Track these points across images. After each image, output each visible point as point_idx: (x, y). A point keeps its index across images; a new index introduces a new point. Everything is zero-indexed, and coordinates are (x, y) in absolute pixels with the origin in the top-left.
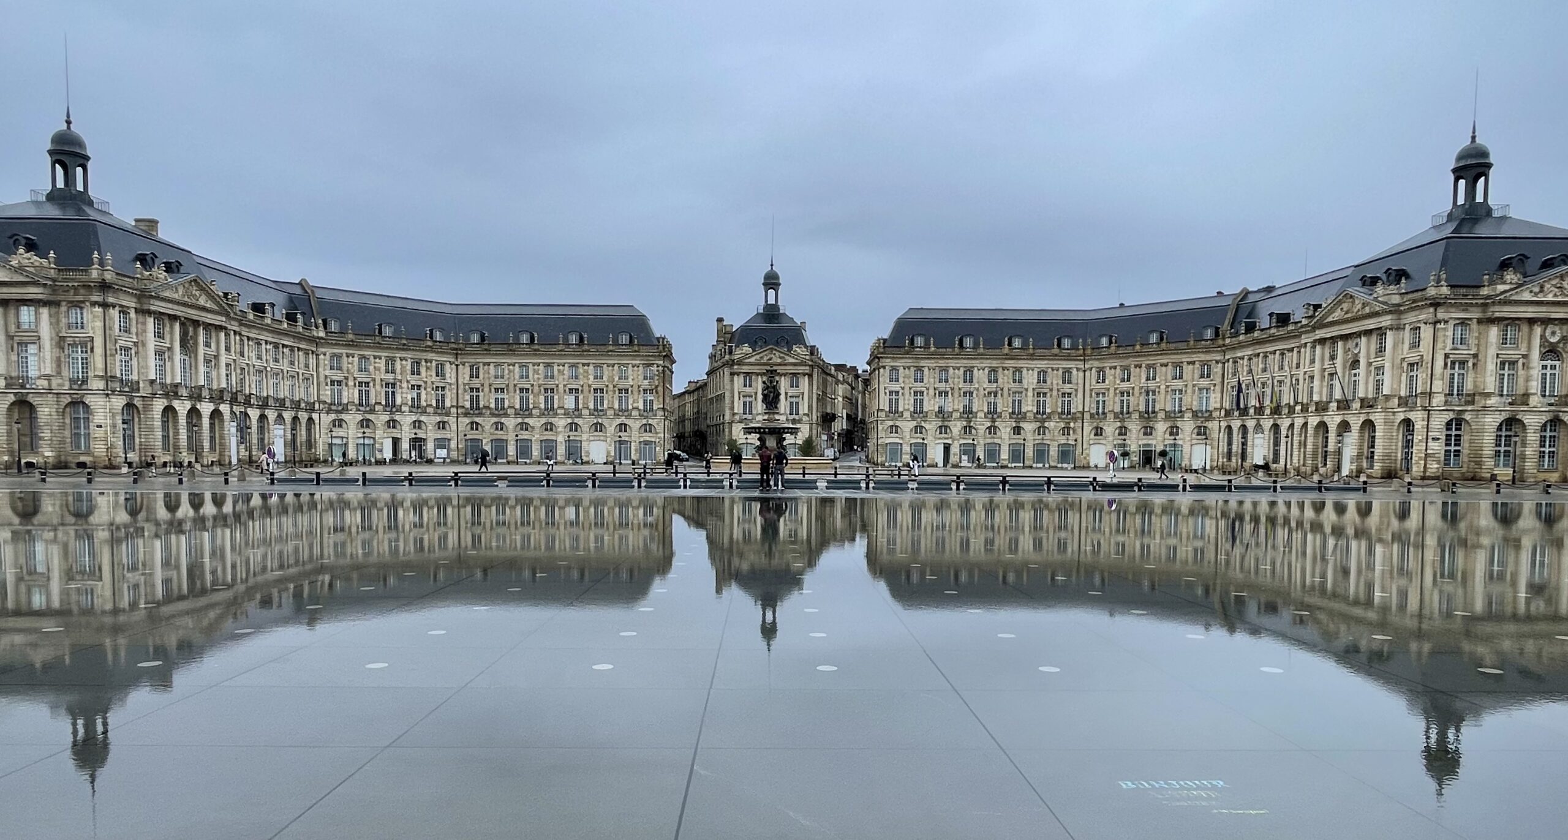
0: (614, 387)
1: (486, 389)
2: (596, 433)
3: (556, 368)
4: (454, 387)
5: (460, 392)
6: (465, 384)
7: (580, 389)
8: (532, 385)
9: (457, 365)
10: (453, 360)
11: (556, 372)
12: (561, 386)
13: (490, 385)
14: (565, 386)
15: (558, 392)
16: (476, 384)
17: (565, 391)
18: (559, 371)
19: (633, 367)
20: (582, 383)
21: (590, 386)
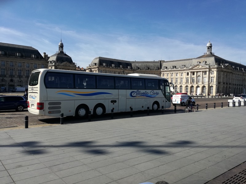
3: (14, 63)
7: (22, 70)
8: (6, 68)
11: (14, 64)
12: (16, 68)
14: (17, 68)
17: (17, 70)
18: (15, 64)
19: (39, 64)
20: (22, 68)
21: (25, 69)
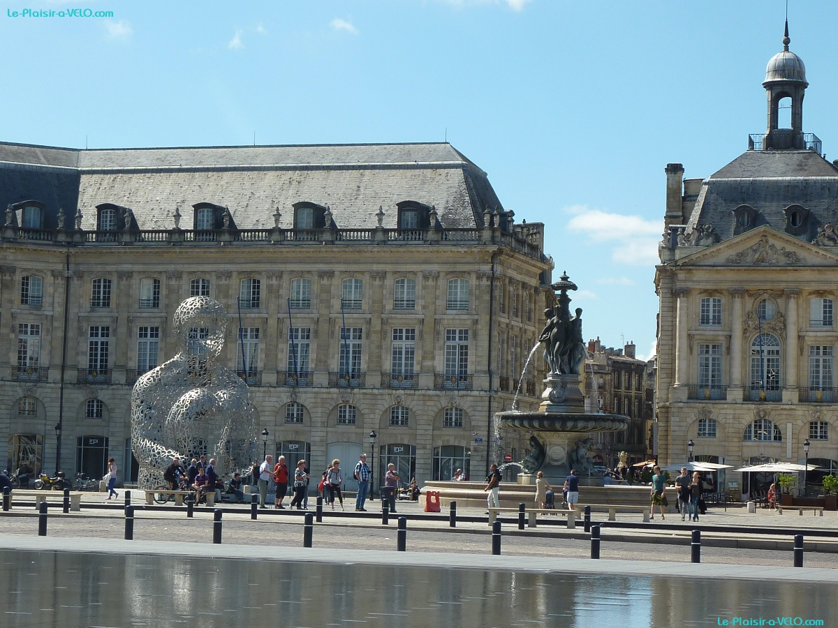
0: (383, 322)
1: (122, 330)
2: (342, 428)
4: (59, 324)
5: (70, 334)
6: (79, 319)
9: (68, 278)
10: (60, 267)
13: (130, 321)
15: (265, 336)
16: (102, 317)
